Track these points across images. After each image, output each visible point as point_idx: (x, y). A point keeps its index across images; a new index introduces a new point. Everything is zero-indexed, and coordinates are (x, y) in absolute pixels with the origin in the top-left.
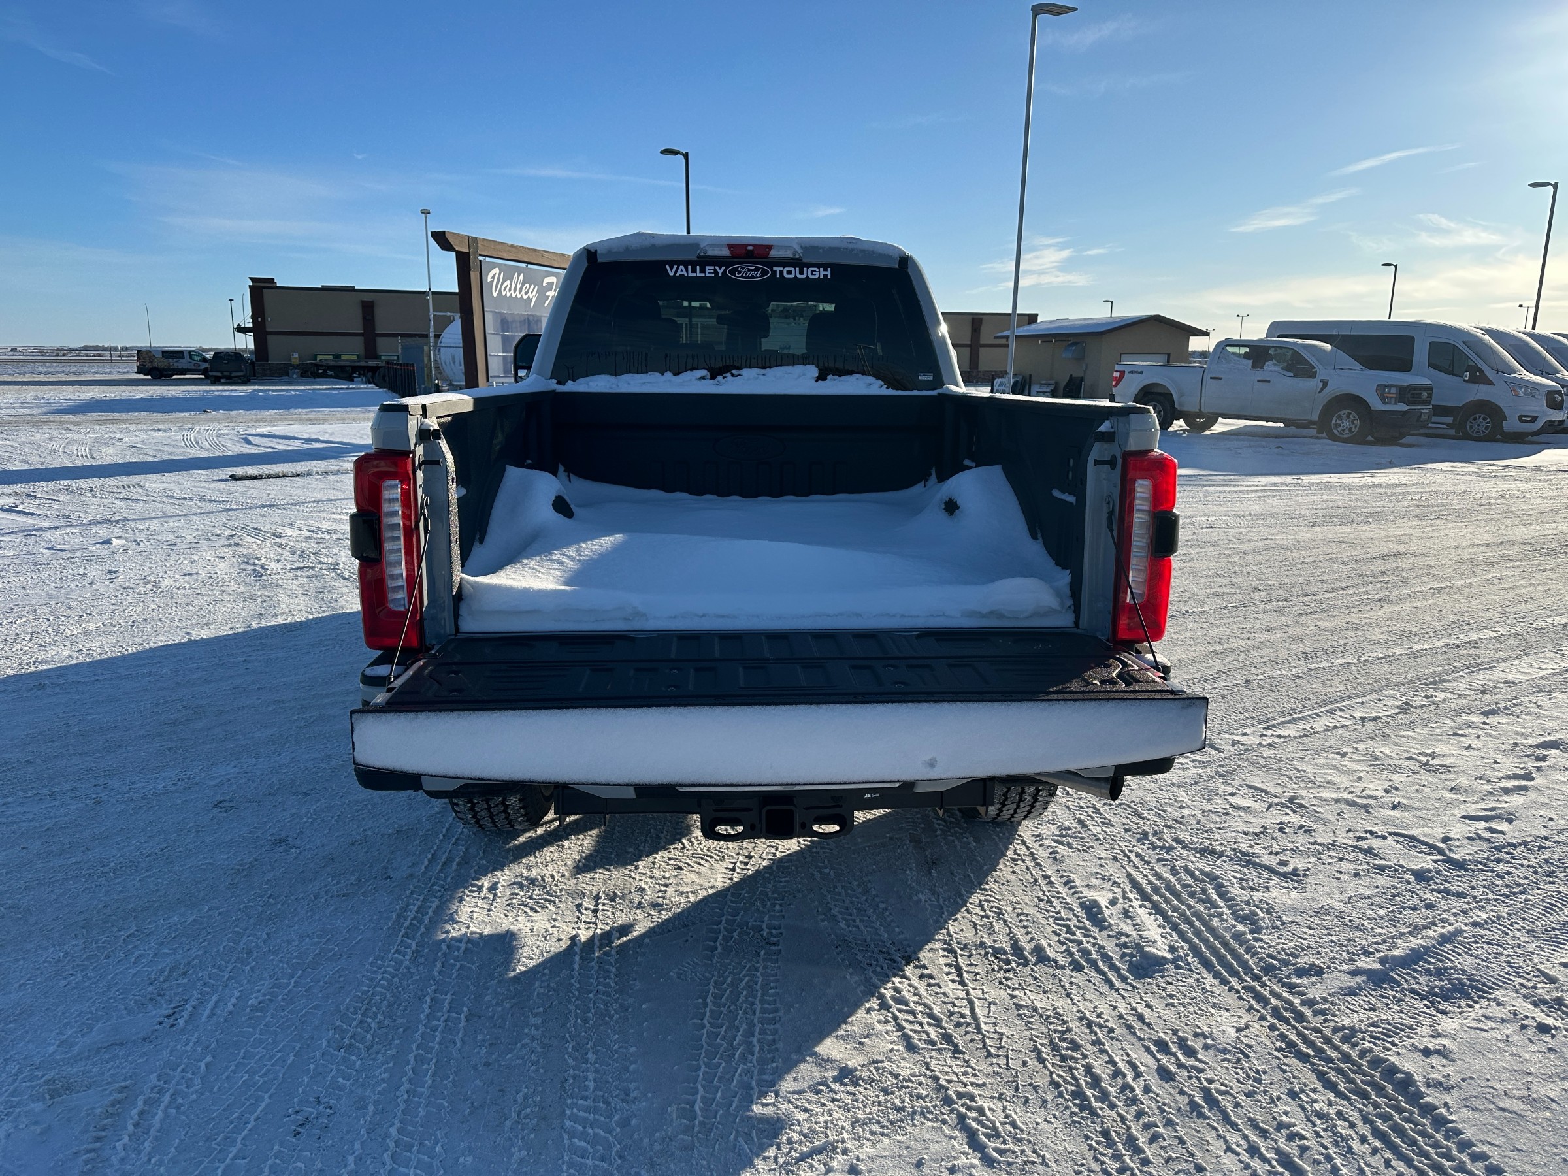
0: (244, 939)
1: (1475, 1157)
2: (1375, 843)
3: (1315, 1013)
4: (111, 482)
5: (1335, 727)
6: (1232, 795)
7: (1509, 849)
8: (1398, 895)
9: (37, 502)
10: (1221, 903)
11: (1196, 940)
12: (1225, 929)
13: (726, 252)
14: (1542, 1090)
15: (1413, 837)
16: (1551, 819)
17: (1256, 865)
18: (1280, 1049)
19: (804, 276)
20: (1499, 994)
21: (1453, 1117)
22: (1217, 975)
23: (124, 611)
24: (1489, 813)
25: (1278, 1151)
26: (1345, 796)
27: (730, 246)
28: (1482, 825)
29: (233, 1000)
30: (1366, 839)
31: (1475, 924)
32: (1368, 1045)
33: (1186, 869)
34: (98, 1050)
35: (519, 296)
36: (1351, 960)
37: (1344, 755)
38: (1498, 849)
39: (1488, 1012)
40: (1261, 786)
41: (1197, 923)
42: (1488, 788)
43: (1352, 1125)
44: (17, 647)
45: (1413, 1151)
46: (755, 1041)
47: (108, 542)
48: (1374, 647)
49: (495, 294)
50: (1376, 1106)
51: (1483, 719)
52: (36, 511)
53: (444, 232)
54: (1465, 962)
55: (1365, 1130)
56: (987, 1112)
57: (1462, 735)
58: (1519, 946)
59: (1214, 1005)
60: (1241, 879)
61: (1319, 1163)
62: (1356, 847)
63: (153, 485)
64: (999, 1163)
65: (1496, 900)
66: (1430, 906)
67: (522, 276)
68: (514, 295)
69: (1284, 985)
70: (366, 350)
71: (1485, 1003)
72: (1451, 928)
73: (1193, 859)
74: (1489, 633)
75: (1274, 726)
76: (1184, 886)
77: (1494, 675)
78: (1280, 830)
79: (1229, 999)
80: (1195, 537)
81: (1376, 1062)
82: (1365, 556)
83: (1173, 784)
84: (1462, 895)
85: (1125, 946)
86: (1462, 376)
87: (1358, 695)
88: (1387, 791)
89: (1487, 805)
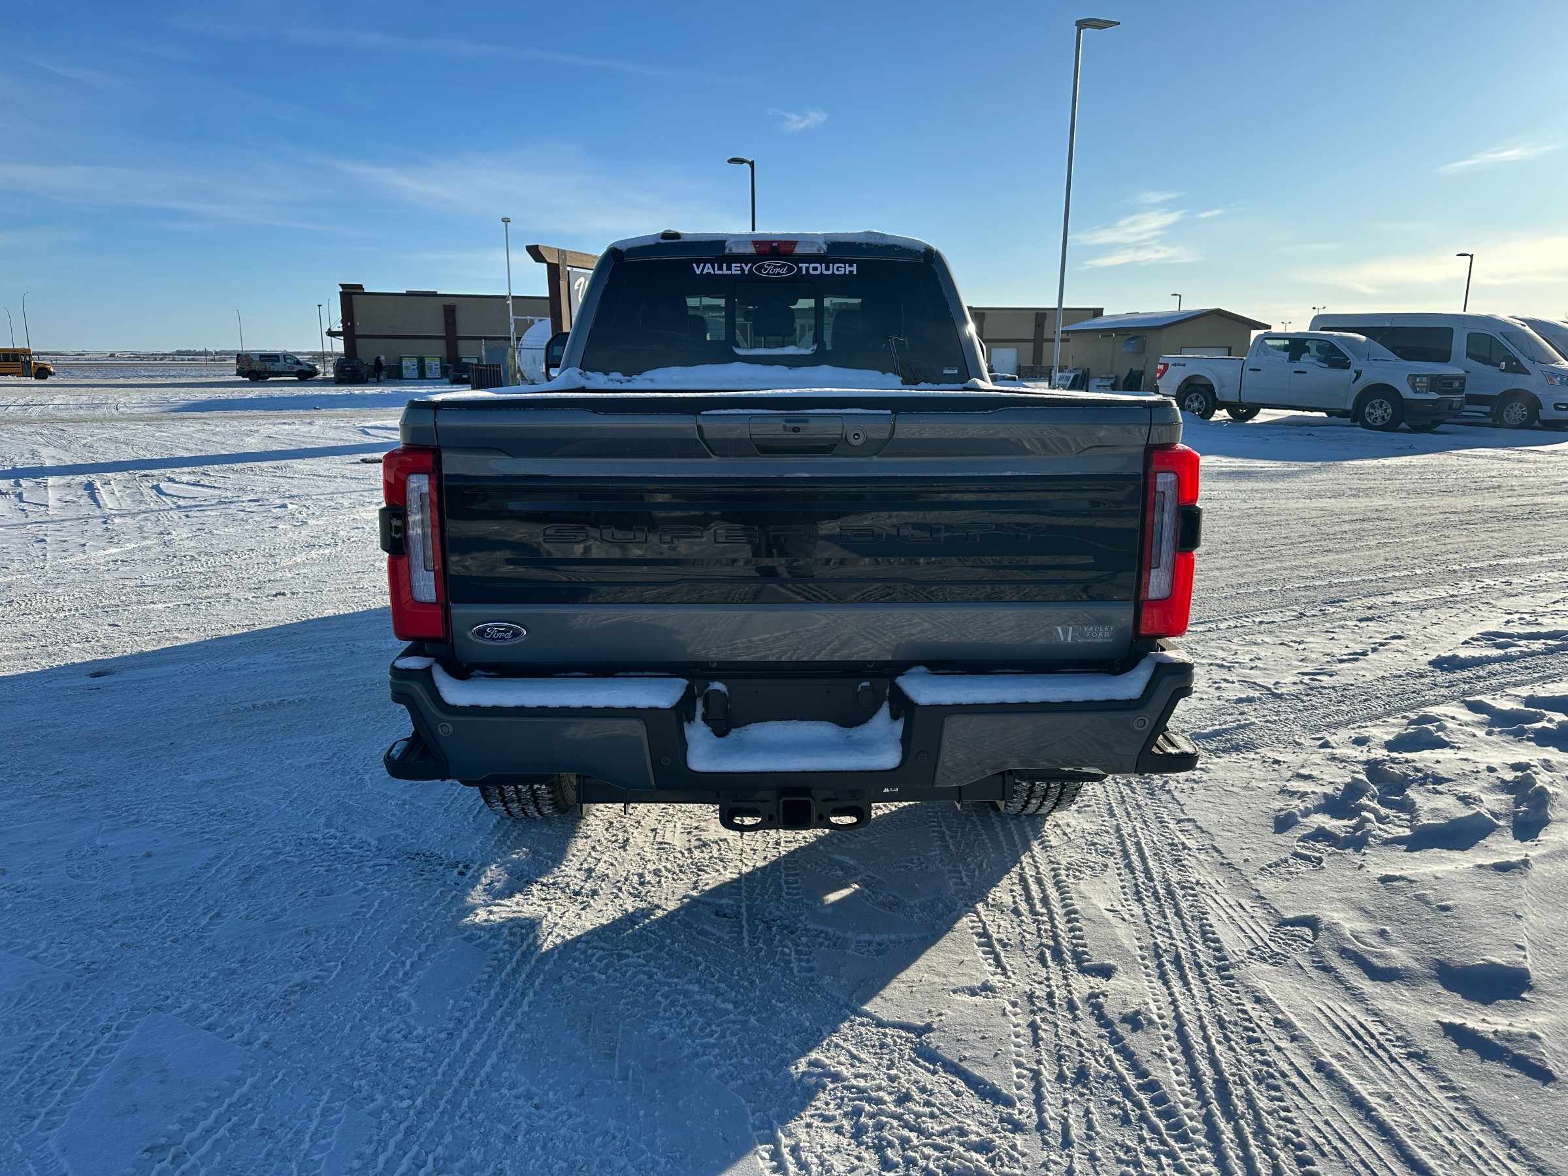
2: (1225, 685)
5: (1236, 627)
7: (1320, 690)
8: (1224, 708)
9: (212, 479)
15: (1255, 683)
16: (1364, 676)
20: (1259, 750)
24: (1320, 671)
28: (1307, 677)
30: (1220, 683)
31: (1266, 721)
37: (1232, 641)
38: (1311, 689)
39: (1247, 756)
42: (1329, 659)
48: (1301, 581)
51: (1358, 624)
52: (216, 485)
53: (537, 246)
54: (1247, 737)
57: (1332, 632)
58: (1291, 731)
63: (301, 467)
65: (1290, 712)
66: (1242, 713)
70: (448, 352)
71: (1248, 753)
72: (1248, 722)
74: (1405, 573)
77: (1390, 599)
82: (1337, 521)
84: (1269, 709)
86: (1498, 365)
87: (1267, 609)
88: (1251, 660)
89: (1320, 667)
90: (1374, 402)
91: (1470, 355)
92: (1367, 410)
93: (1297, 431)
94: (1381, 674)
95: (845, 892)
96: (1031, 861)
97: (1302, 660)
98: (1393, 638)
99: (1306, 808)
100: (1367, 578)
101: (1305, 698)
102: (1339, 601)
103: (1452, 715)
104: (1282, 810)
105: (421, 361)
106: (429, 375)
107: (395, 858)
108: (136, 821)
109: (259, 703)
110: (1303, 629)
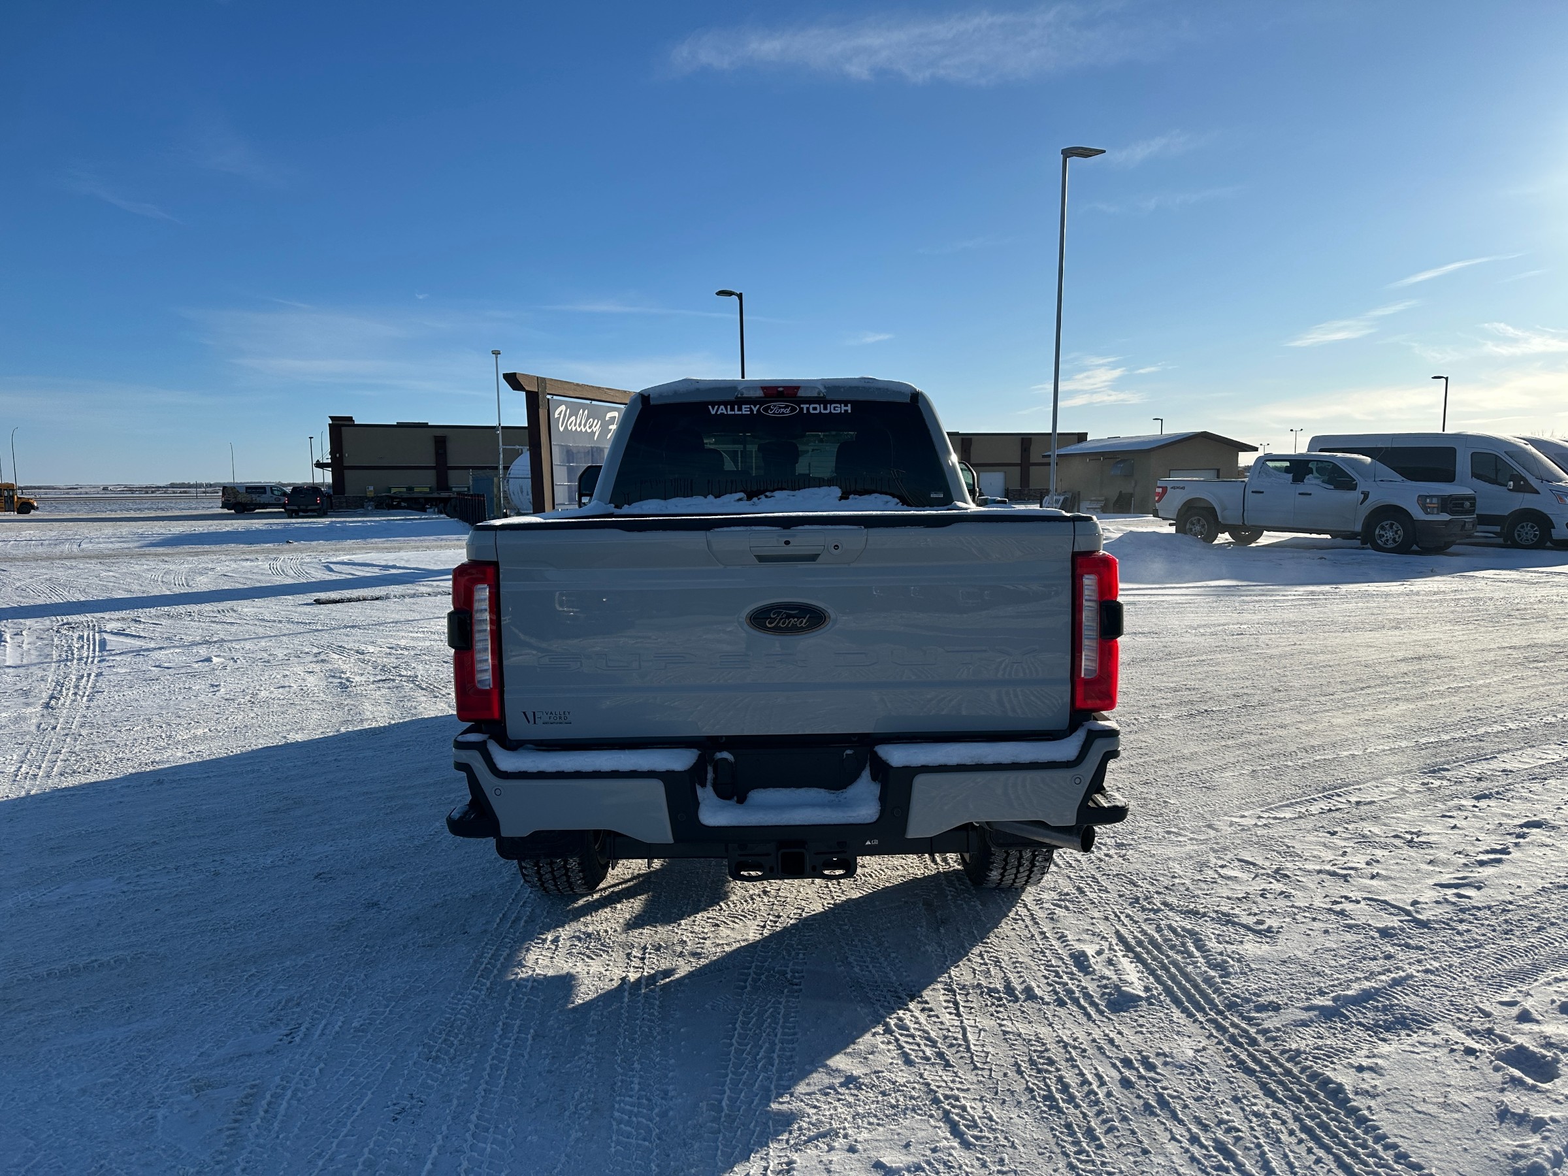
0: (346, 979)
1: (1387, 1147)
2: (1348, 906)
3: (1267, 1040)
4: (207, 607)
5: (1330, 810)
6: (1222, 867)
7: (1474, 912)
8: (1361, 948)
9: (142, 626)
10: (1197, 953)
11: (1170, 983)
12: (1197, 974)
13: (760, 393)
14: (1455, 1097)
15: (1385, 902)
16: (1519, 887)
17: (1234, 924)
18: (1231, 1066)
19: (828, 411)
20: (1436, 1027)
21: (1374, 1118)
22: (1185, 1010)
23: (227, 719)
24: (1460, 881)
25: (1215, 1140)
26: (1328, 867)
27: (763, 388)
29: (340, 1024)
30: (1341, 903)
31: (1427, 971)
32: (1309, 1063)
33: (1170, 927)
34: (231, 1060)
35: (584, 430)
36: (1308, 999)
37: (1334, 834)
38: (1463, 911)
39: (1422, 1040)
40: (1250, 859)
41: (1173, 970)
42: (1464, 861)
43: (1284, 1123)
44: (137, 750)
45: (1334, 1142)
46: (775, 1056)
47: (209, 660)
48: (1382, 741)
49: (561, 429)
50: (1307, 1108)
51: (1474, 802)
52: (142, 634)
53: (515, 374)
54: (1411, 1001)
55: (1295, 1126)
56: (969, 1109)
57: (1450, 817)
58: (1464, 989)
59: (1178, 1033)
60: (1219, 935)
61: (1250, 1149)
62: (1330, 909)
63: (245, 610)
64: (975, 1146)
65: (1451, 952)
66: (1388, 957)
67: (586, 412)
68: (579, 430)
69: (1244, 1018)
70: (438, 482)
71: (1422, 1032)
72: (1403, 974)
73: (1178, 919)
74: (1497, 728)
75: (1272, 809)
76: (1166, 940)
77: (1495, 765)
78: (1262, 895)
79: (1194, 1029)
80: (1224, 644)
81: (1314, 1076)
82: (1390, 659)
83: (1169, 858)
84: (1421, 948)
85: (1105, 987)
86: (1507, 485)
87: (1358, 783)
88: (1368, 864)
89: (1460, 875)
90: (1384, 524)
91: (1475, 475)
92: (1377, 532)
93: (1307, 554)
94: (1540, 884)
97: (1431, 862)
98: (1528, 825)
100: (1456, 736)
102: (1440, 770)
104: (1516, 1156)
110: (1413, 813)
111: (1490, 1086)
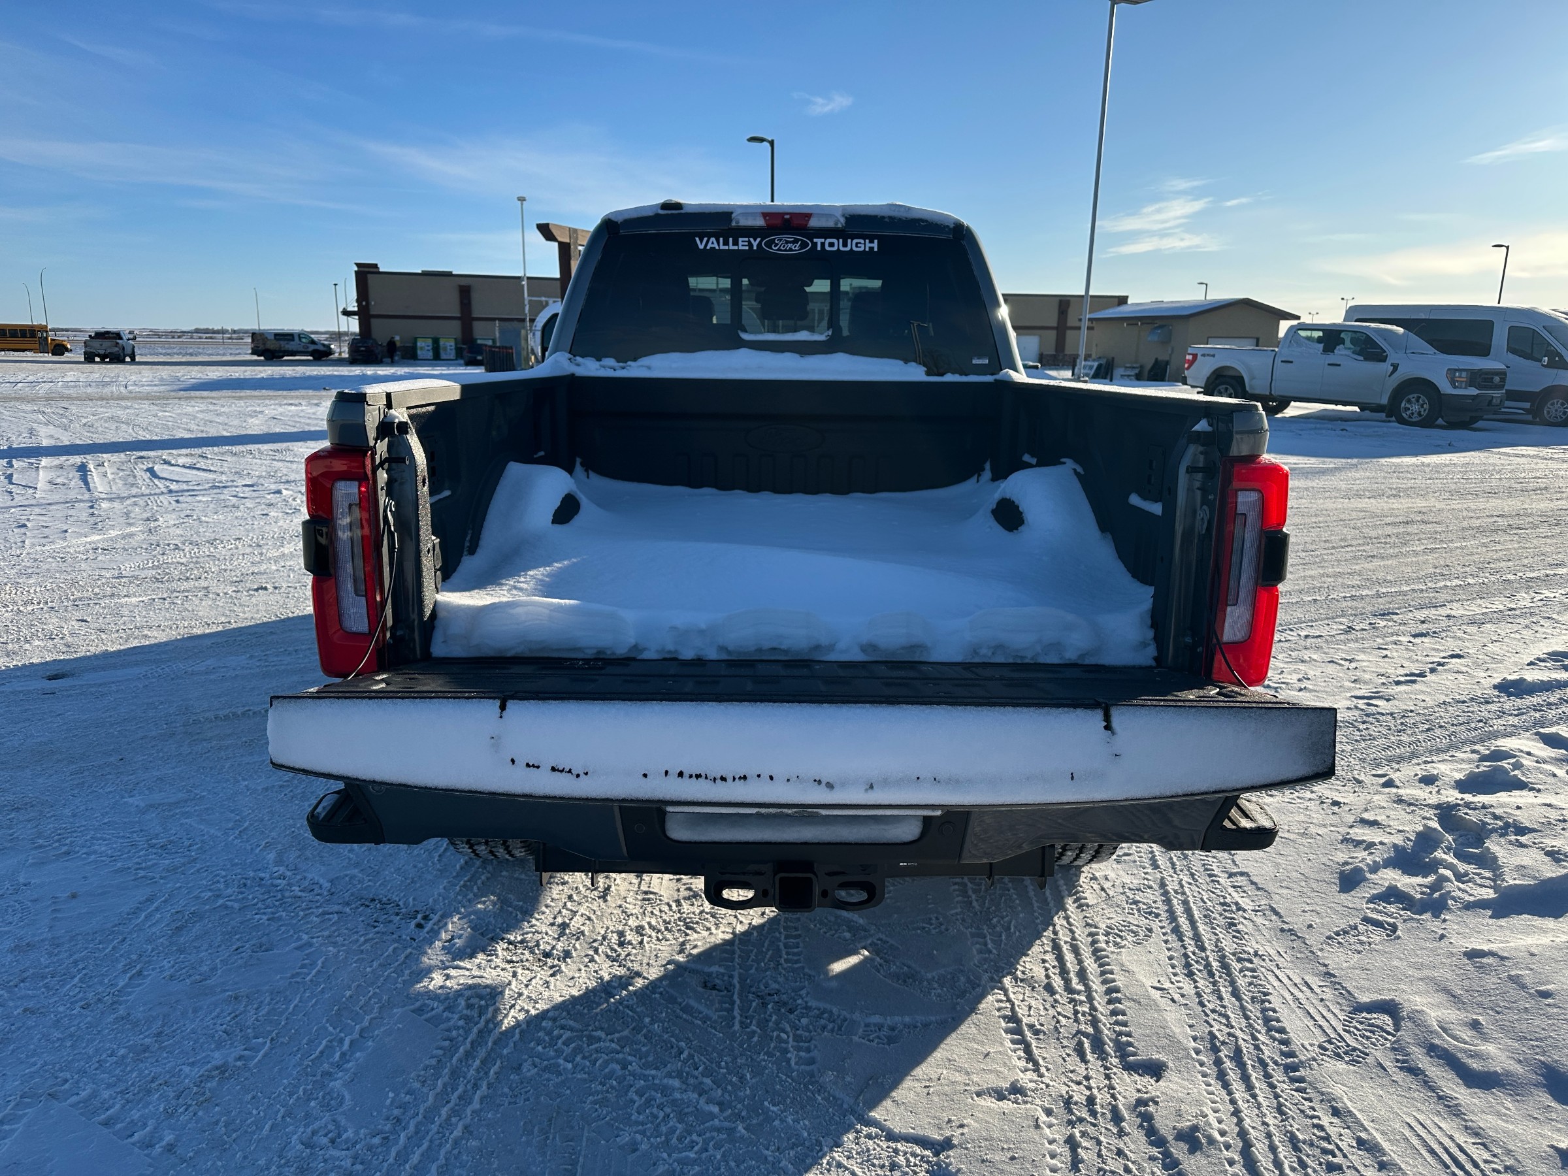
7: (1378, 716)
16: (1424, 701)
24: (1375, 695)
28: (1361, 701)
38: (1368, 715)
42: (1384, 681)
51: (1412, 639)
53: (548, 225)
57: (1385, 649)
70: (463, 333)
74: (1457, 582)
77: (1443, 611)
86: (1540, 361)
88: (1299, 680)
89: (1375, 690)
90: (1411, 396)
91: (1511, 350)
92: (1403, 405)
93: (1330, 426)
94: (1442, 698)
95: (853, 960)
96: (1065, 923)
97: (1355, 681)
98: (1452, 656)
99: (1375, 862)
100: (1416, 587)
101: (1361, 726)
103: (1528, 750)
104: (1346, 863)
105: (436, 341)
106: (443, 356)
107: (348, 904)
108: (68, 853)
109: (221, 713)
110: (1352, 645)
111: (1342, 824)
